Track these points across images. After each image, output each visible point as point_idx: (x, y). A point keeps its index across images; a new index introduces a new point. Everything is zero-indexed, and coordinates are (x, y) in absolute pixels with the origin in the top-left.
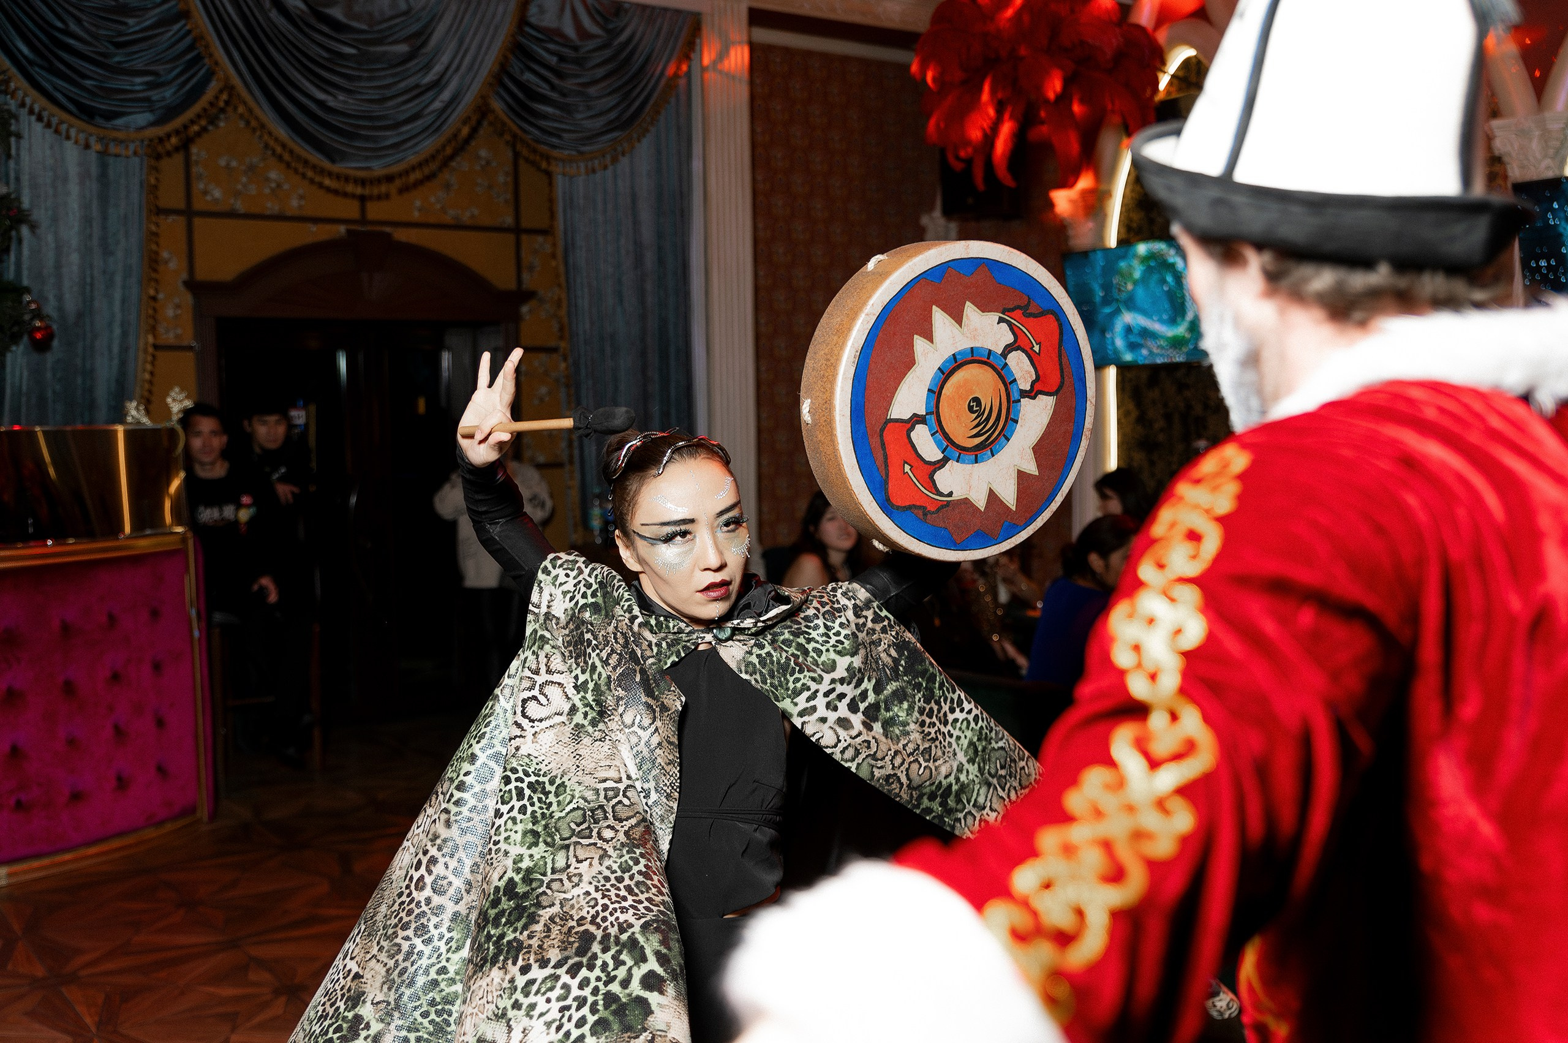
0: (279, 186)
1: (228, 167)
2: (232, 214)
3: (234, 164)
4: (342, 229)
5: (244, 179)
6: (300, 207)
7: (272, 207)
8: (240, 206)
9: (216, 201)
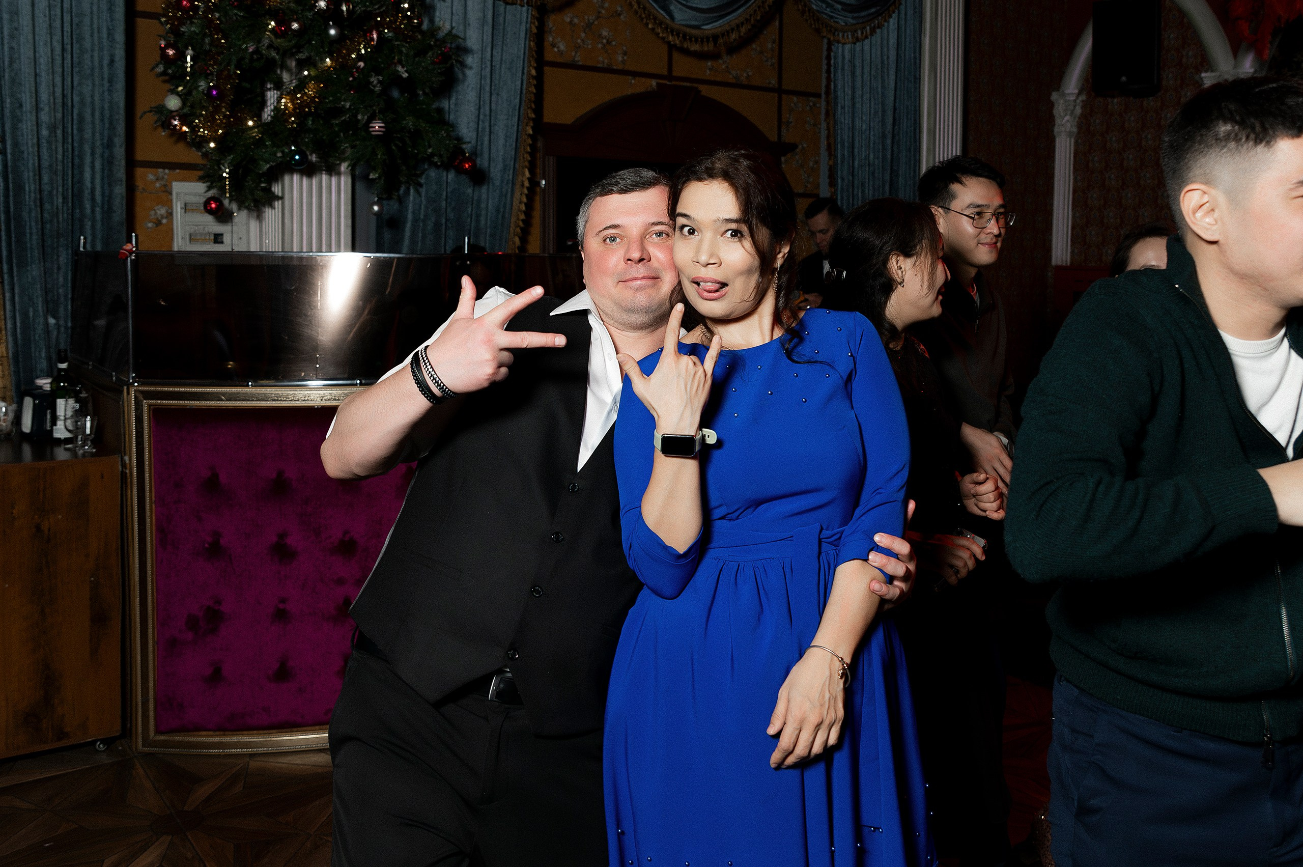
0: (609, 42)
1: (571, 23)
2: (572, 66)
3: (576, 20)
4: (654, 83)
5: (583, 35)
6: (623, 62)
7: (602, 60)
8: (579, 58)
9: (561, 53)
